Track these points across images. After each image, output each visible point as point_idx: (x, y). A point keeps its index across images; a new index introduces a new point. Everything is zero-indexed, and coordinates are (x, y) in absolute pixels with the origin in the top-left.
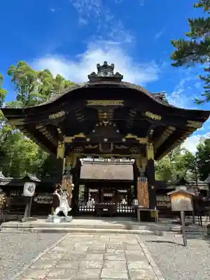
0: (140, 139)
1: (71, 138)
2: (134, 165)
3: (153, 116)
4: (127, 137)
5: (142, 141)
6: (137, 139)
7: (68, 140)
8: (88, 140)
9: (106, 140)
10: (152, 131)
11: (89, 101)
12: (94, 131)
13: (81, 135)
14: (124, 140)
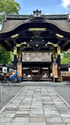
0: (54, 45)
1: (20, 44)
3: (60, 36)
4: (48, 44)
5: (56, 45)
6: (53, 45)
7: (18, 45)
8: (28, 45)
9: (37, 45)
10: (60, 41)
11: (30, 29)
12: (31, 41)
13: (25, 43)
14: (46, 45)
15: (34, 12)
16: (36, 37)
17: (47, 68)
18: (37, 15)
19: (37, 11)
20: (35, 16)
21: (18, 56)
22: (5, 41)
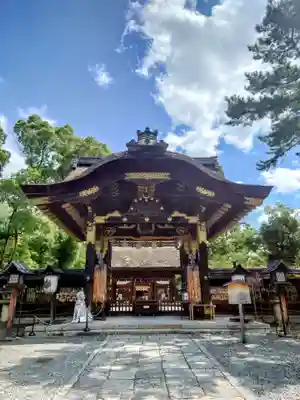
0: (189, 218)
1: (103, 218)
2: (182, 250)
3: (205, 192)
4: (174, 215)
5: (193, 220)
6: (186, 218)
7: (100, 220)
8: (125, 220)
9: (147, 220)
10: (204, 208)
11: (127, 174)
12: (132, 209)
13: (116, 214)
14: (170, 219)
15: (140, 134)
16: (144, 199)
17: (167, 282)
18: (147, 141)
19: (147, 132)
20: (143, 142)
21: (98, 249)
22: (64, 206)
